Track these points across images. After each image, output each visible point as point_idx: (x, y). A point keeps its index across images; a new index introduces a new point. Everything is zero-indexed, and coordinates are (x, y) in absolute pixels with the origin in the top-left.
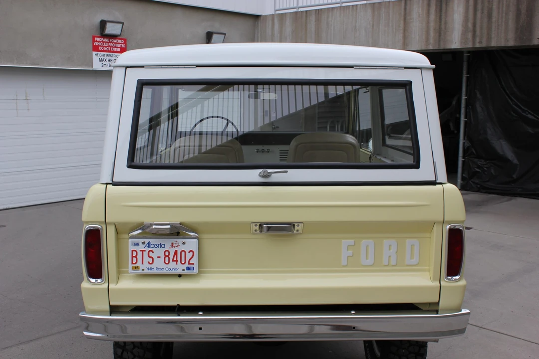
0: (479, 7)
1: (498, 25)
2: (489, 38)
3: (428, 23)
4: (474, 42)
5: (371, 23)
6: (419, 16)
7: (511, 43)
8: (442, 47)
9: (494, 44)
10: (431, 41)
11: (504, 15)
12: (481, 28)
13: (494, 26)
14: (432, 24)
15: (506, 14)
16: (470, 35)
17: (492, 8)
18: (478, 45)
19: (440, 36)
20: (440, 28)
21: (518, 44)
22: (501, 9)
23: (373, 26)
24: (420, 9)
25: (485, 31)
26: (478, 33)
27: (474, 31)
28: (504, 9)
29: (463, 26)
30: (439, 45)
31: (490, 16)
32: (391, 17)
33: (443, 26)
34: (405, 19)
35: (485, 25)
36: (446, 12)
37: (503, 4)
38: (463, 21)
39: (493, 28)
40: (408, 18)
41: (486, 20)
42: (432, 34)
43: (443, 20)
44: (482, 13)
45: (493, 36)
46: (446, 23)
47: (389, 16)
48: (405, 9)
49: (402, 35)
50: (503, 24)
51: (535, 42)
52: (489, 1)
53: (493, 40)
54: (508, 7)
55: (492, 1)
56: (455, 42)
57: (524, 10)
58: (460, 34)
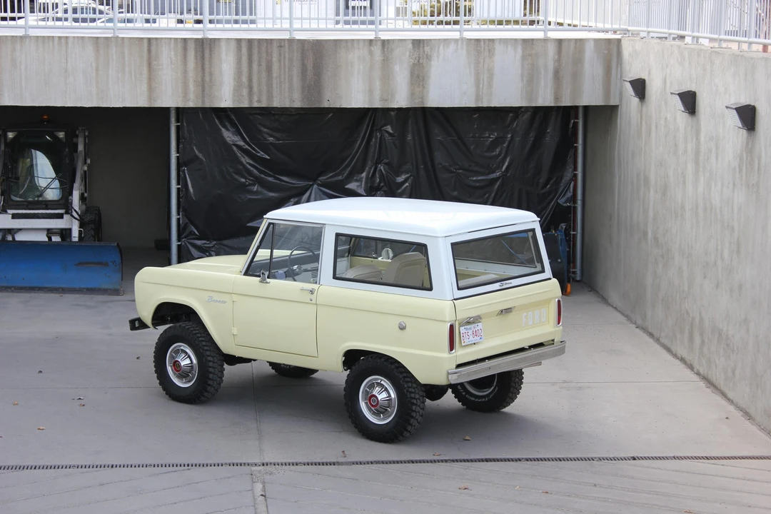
0: (255, 58)
1: (281, 82)
2: (270, 97)
3: (185, 72)
4: (251, 101)
5: (94, 65)
6: (171, 62)
7: (298, 104)
8: (207, 104)
9: (276, 103)
10: (192, 96)
11: (287, 70)
12: (259, 84)
13: (275, 82)
14: (191, 74)
15: (289, 70)
16: (245, 92)
17: (271, 60)
18: (256, 105)
19: (203, 91)
20: (203, 80)
21: (306, 105)
22: (282, 64)
23: (97, 70)
24: (173, 53)
25: (264, 88)
26: (255, 89)
27: (250, 87)
28: (287, 63)
29: (234, 79)
30: (203, 102)
31: (269, 69)
32: (126, 59)
33: (207, 78)
34: (150, 64)
35: (264, 81)
36: (210, 61)
37: (285, 57)
38: (235, 74)
39: (274, 86)
40: (154, 63)
41: (264, 75)
42: (191, 87)
43: (207, 70)
44: (260, 65)
45: (275, 94)
46: (211, 74)
47: (124, 57)
48: (149, 51)
49: (146, 86)
50: (287, 81)
51: (326, 105)
52: (267, 52)
53: (275, 99)
54: (291, 60)
55: (272, 52)
56: (225, 99)
57: (310, 67)
58: (232, 89)
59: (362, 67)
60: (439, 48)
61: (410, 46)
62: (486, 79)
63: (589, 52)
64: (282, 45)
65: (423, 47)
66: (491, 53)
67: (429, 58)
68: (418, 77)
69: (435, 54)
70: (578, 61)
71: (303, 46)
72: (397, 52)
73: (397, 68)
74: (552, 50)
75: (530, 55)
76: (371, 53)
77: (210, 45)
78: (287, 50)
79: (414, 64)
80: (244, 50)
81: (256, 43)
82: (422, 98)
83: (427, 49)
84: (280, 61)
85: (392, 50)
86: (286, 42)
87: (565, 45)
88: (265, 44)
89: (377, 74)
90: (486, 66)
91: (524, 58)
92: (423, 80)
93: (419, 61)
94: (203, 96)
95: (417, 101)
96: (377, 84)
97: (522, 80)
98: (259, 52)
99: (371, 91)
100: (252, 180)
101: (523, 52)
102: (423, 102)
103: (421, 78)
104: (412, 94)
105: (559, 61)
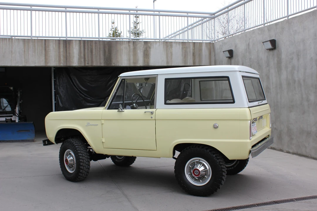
0: (86, 47)
1: (96, 56)
2: (92, 62)
3: (59, 52)
4: (85, 63)
5: (23, 50)
6: (54, 49)
7: (103, 65)
8: (68, 65)
10: (62, 62)
11: (98, 52)
12: (88, 57)
13: (94, 56)
14: (62, 53)
15: (99, 52)
16: (83, 60)
17: (92, 48)
18: (87, 65)
19: (66, 59)
20: (66, 55)
21: (106, 65)
22: (97, 49)
23: (24, 51)
24: (54, 45)
25: (90, 58)
26: (87, 59)
27: (85, 58)
28: (98, 49)
29: (78, 55)
30: (67, 64)
31: (92, 52)
32: (36, 47)
33: (68, 55)
34: (45, 50)
35: (90, 56)
36: (69, 48)
37: (97, 47)
38: (79, 53)
39: (94, 58)
40: (47, 49)
41: (90, 53)
42: (62, 58)
43: (68, 52)
44: (88, 50)
45: (94, 61)
46: (69, 53)
47: (35, 47)
48: (45, 44)
49: (44, 58)
50: (98, 56)
51: (113, 65)
52: (91, 45)
53: (94, 63)
54: (100, 48)
55: (92, 45)
56: (75, 62)
57: (107, 50)
58: (77, 59)
59: (126, 51)
60: (153, 45)
61: (143, 43)
62: (170, 56)
63: (204, 47)
64: (96, 42)
65: (148, 44)
66: (171, 46)
67: (150, 48)
68: (146, 55)
69: (152, 46)
70: (200, 50)
71: (104, 43)
72: (139, 45)
73: (139, 51)
74: (191, 46)
75: (185, 47)
76: (129, 46)
77: (69, 42)
78: (98, 44)
79: (144, 50)
80: (82, 44)
81: (86, 42)
82: (148, 62)
83: (149, 45)
84: (96, 49)
85: (137, 45)
86: (98, 41)
87: (196, 44)
88: (90, 42)
89: (132, 53)
90: (170, 51)
91: (182, 48)
92: (148, 56)
93: (146, 49)
94: (66, 62)
95: (146, 63)
96: (132, 57)
97: (182, 56)
98: (88, 45)
99: (129, 60)
100: (82, 99)
101: (182, 46)
102: (148, 64)
103: (147, 55)
104: (144, 61)
105: (194, 50)
